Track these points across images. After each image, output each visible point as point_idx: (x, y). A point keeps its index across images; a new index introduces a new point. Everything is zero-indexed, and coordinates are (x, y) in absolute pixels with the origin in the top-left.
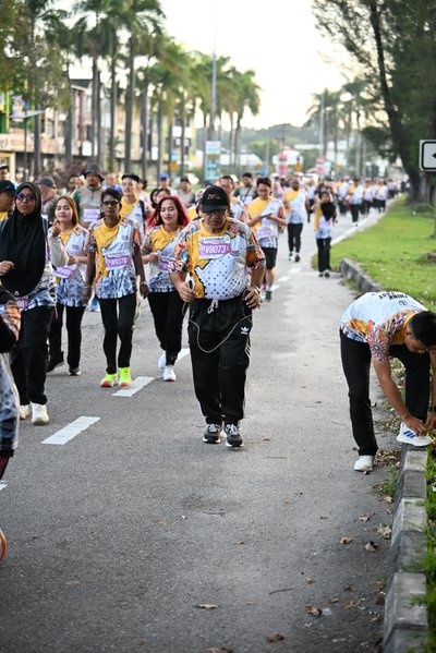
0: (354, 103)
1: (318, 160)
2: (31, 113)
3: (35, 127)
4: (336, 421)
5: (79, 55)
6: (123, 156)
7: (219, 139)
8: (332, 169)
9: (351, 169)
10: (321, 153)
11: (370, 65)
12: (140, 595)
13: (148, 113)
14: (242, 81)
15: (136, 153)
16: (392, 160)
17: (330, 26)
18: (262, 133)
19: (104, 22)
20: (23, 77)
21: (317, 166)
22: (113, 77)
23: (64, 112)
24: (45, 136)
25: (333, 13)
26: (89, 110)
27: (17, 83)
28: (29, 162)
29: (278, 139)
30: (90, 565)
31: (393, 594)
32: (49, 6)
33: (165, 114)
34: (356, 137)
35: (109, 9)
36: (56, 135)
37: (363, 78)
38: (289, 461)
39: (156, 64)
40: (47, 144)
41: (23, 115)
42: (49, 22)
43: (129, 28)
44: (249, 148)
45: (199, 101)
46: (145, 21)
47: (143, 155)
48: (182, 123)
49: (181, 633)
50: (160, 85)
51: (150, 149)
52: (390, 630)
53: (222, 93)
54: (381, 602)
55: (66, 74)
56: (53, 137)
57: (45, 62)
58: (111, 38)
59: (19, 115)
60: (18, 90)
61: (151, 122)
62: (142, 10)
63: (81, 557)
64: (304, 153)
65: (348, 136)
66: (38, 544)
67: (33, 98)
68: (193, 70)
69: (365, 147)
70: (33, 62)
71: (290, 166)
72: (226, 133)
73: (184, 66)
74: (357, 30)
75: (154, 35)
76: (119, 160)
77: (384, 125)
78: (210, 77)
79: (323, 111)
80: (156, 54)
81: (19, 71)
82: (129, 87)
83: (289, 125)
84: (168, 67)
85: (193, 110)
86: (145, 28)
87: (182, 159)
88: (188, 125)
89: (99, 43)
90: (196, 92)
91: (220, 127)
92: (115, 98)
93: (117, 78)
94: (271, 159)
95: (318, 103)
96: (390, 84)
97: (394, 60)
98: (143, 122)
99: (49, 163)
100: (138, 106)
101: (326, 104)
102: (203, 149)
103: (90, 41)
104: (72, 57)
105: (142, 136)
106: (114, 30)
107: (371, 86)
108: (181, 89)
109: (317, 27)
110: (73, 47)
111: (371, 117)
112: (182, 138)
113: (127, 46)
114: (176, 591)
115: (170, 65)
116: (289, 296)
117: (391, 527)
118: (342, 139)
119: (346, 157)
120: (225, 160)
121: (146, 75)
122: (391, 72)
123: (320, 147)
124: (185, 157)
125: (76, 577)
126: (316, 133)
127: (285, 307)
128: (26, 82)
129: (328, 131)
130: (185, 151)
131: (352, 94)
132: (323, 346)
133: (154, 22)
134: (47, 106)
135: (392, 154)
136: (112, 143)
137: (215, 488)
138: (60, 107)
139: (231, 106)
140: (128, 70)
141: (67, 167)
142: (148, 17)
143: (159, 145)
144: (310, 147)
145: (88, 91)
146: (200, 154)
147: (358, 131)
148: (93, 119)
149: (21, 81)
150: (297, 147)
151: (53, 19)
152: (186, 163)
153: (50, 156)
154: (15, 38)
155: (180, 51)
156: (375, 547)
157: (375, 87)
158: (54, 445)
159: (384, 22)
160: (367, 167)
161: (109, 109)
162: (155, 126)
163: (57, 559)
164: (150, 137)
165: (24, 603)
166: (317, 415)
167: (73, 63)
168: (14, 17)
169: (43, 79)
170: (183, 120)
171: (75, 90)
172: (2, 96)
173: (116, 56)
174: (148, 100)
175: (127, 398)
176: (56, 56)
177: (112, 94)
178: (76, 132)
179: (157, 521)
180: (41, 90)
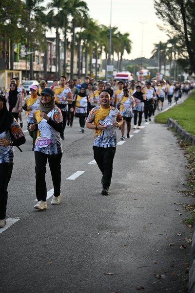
0: (173, 48)
1: (157, 74)
2: (29, 53)
3: (30, 59)
4: (167, 191)
5: (50, 27)
6: (69, 72)
7: (113, 64)
8: (163, 78)
9: (172, 78)
10: (158, 70)
11: (181, 31)
12: (79, 269)
13: (81, 53)
14: (123, 39)
15: (75, 70)
16: (190, 74)
17: (163, 14)
18: (132, 61)
19: (60, 11)
20: (25, 37)
21: (157, 76)
22: (65, 37)
23: (43, 53)
24: (35, 63)
25: (164, 8)
26: (55, 51)
27: (23, 40)
28: (28, 75)
29: (139, 64)
30: (57, 255)
31: (193, 269)
32: (37, 5)
33: (89, 52)
34: (174, 63)
35: (63, 6)
36: (40, 62)
37: (177, 37)
38: (145, 209)
39: (84, 31)
40: (36, 66)
41: (25, 54)
42: (37, 12)
43: (73, 15)
44: (126, 68)
45: (104, 47)
46: (80, 11)
47: (79, 71)
49: (98, 286)
50: (86, 40)
51: (82, 69)
52: (192, 285)
53: (114, 43)
54: (187, 272)
55: (44, 35)
56: (39, 64)
57: (35, 30)
58: (64, 19)
59: (23, 53)
60: (23, 42)
61: (82, 57)
62: (78, 6)
63: (53, 251)
64: (151, 71)
65: (171, 63)
66: (34, 246)
67: (29, 46)
68: (101, 34)
69: (178, 68)
70: (30, 30)
71: (144, 76)
72: (116, 61)
73: (97, 32)
74: (174, 16)
75: (83, 18)
76: (68, 74)
77: (187, 58)
78: (108, 37)
79: (159, 52)
80: (85, 26)
81: (23, 34)
82: (73, 41)
83: (144, 58)
84: (90, 32)
85: (101, 52)
86: (80, 15)
87: (96, 74)
88: (99, 58)
89: (59, 22)
90: (102, 44)
91: (113, 59)
92: (66, 46)
93: (67, 37)
94: (136, 73)
95: (157, 48)
96: (190, 39)
97: (191, 29)
98: (78, 57)
99: (37, 75)
100: (76, 49)
101: (161, 49)
102: (106, 69)
103: (55, 21)
104: (47, 28)
105: (78, 63)
106: (66, 16)
107: (181, 40)
108: (96, 42)
109: (157, 14)
110: (47, 23)
111: (181, 55)
112: (96, 64)
113: (71, 23)
114: (96, 267)
116: (145, 135)
117: (191, 239)
118: (168, 64)
119: (169, 73)
120: (115, 73)
121: (80, 36)
122: (190, 34)
123: (158, 68)
124: (97, 72)
125: (51, 260)
126: (156, 62)
127: (143, 140)
128: (26, 39)
129: (162, 61)
130: (97, 70)
131: (172, 44)
132: (160, 157)
133: (83, 11)
134: (36, 50)
135: (190, 71)
136: (65, 66)
137: (112, 221)
138: (42, 50)
139: (118, 50)
140: (72, 34)
141: (45, 77)
142: (81, 10)
143: (86, 67)
144: (153, 68)
145: (54, 43)
146: (104, 71)
147: (175, 60)
148: (56, 55)
149: (24, 38)
150: (148, 68)
151: (39, 11)
152: (98, 75)
153: (37, 72)
154: (22, 19)
155: (95, 25)
156: (184, 248)
157: (183, 41)
159: (187, 12)
160: (179, 77)
161: (63, 51)
162: (84, 59)
163: (42, 252)
164: (82, 63)
165: (28, 272)
166: (158, 188)
167: (47, 31)
168: (21, 10)
169: (34, 38)
170: (97, 56)
171: (48, 42)
172: (16, 46)
173: (66, 27)
174: (81, 47)
175: (73, 180)
176: (40, 28)
177: (65, 44)
178: (49, 61)
179: (86, 236)
180: (33, 43)
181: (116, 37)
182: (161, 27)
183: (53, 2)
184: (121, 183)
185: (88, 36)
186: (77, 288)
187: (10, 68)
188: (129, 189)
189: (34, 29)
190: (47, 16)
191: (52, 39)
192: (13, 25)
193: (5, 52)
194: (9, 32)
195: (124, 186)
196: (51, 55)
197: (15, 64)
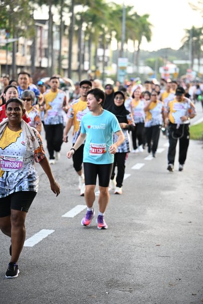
1: (188, 70)
2: (11, 40)
3: (12, 49)
4: (201, 234)
5: (40, 4)
6: (66, 67)
7: (126, 57)
8: (197, 76)
10: (190, 66)
13: (83, 40)
14: (141, 21)
15: (75, 65)
18: (154, 53)
20: (6, 18)
21: (187, 74)
22: (61, 18)
23: (31, 39)
24: (19, 54)
26: (46, 39)
27: (2, 22)
28: (9, 71)
29: (163, 57)
33: (94, 40)
38: (172, 259)
39: (88, 10)
40: (20, 59)
41: (5, 41)
44: (145, 62)
45: (114, 33)
47: (79, 66)
48: (103, 47)
50: (91, 23)
51: (83, 63)
53: (129, 28)
55: (32, 16)
56: (24, 55)
57: (19, 9)
59: (3, 41)
60: (3, 26)
61: (84, 46)
64: (179, 66)
67: (12, 30)
68: (110, 14)
70: (12, 8)
71: (171, 74)
72: (131, 53)
73: (105, 12)
76: (64, 70)
78: (121, 18)
79: (191, 40)
80: (88, 4)
81: (4, 14)
82: (71, 24)
83: (170, 49)
84: (95, 12)
85: (110, 39)
87: (104, 70)
88: (107, 48)
90: (112, 28)
91: (127, 50)
92: (62, 31)
93: (63, 19)
94: (158, 69)
95: (188, 35)
98: (79, 46)
100: (76, 36)
101: (193, 36)
102: (117, 63)
104: (36, 6)
105: (79, 54)
108: (103, 26)
112: (103, 56)
115: (97, 11)
120: (130, 70)
121: (81, 17)
123: (189, 62)
124: (105, 68)
128: (7, 21)
129: (194, 52)
130: (105, 64)
132: (193, 187)
134: (21, 36)
136: (60, 59)
137: (126, 275)
138: (29, 37)
139: (134, 36)
140: (71, 14)
143: (89, 61)
144: (183, 62)
145: (46, 27)
146: (114, 66)
148: (48, 44)
149: (5, 20)
150: (175, 62)
152: (106, 72)
153: (22, 67)
161: (58, 37)
162: (87, 49)
164: (83, 55)
166: (189, 230)
167: (36, 9)
169: (18, 19)
170: (104, 45)
171: (37, 26)
173: (63, 6)
174: (83, 33)
175: (71, 218)
176: (26, 5)
177: (60, 29)
178: (38, 53)
179: (90, 296)
180: (16, 26)
181: (132, 20)
182: (194, 6)
184: (138, 222)
185: (93, 19)
188: (149, 231)
189: (18, 7)
191: (43, 22)
195: (142, 227)
196: (41, 44)
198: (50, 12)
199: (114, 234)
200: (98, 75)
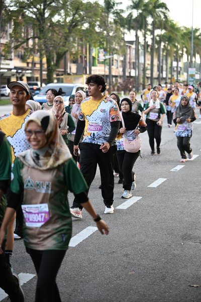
2: (108, 57)
3: (109, 63)
5: (129, 30)
6: (149, 76)
7: (195, 67)
12: (163, 280)
13: (161, 56)
15: (155, 74)
19: (140, 14)
20: (104, 41)
22: (145, 40)
23: (122, 56)
24: (114, 67)
26: (134, 55)
27: (101, 43)
30: (139, 265)
32: (115, 8)
33: (170, 55)
35: (143, 8)
36: (119, 66)
39: (165, 33)
40: (114, 71)
41: (104, 58)
43: (153, 16)
45: (185, 50)
46: (160, 13)
47: (159, 75)
48: (177, 60)
49: (183, 298)
50: (167, 42)
51: (162, 73)
53: (196, 45)
55: (123, 39)
56: (117, 68)
58: (144, 21)
59: (102, 58)
60: (101, 46)
61: (163, 60)
62: (158, 7)
63: (135, 261)
66: (115, 255)
67: (108, 49)
68: (182, 35)
70: (108, 33)
72: (198, 64)
73: (178, 34)
75: (164, 19)
76: (148, 78)
78: (190, 38)
80: (165, 28)
81: (102, 38)
82: (153, 43)
84: (170, 34)
85: (182, 54)
86: (160, 17)
87: (177, 77)
88: (180, 61)
89: (139, 24)
90: (184, 46)
91: (195, 62)
92: (146, 49)
93: (147, 40)
98: (159, 60)
99: (116, 80)
100: (156, 52)
102: (188, 73)
103: (134, 23)
104: (126, 31)
105: (158, 67)
106: (145, 18)
108: (177, 44)
110: (126, 26)
112: (177, 67)
113: (151, 25)
114: (180, 278)
115: (172, 33)
120: (197, 77)
121: (160, 38)
124: (179, 76)
125: (133, 270)
128: (105, 43)
130: (179, 73)
133: (164, 13)
134: (115, 54)
136: (144, 70)
137: (197, 230)
138: (120, 54)
139: (200, 52)
140: (152, 36)
141: (124, 81)
142: (161, 11)
143: (166, 71)
145: (133, 46)
146: (185, 74)
148: (136, 59)
151: (117, 14)
152: (179, 78)
153: (116, 76)
154: (100, 22)
155: (176, 27)
158: (122, 209)
161: (143, 54)
162: (164, 62)
163: (124, 262)
164: (162, 67)
165: (110, 282)
167: (126, 34)
168: (99, 13)
169: (113, 41)
171: (127, 46)
172: (94, 50)
173: (146, 30)
174: (161, 50)
175: (155, 188)
176: (119, 31)
177: (144, 47)
178: (128, 65)
179: (170, 246)
180: (112, 46)
181: (199, 39)
183: (132, 4)
185: (169, 39)
186: (160, 299)
187: (88, 72)
189: (113, 32)
190: (125, 19)
191: (131, 42)
192: (91, 28)
193: (84, 57)
194: (88, 36)
196: (130, 59)
197: (93, 68)
198: (136, 35)
199: (187, 200)
200: (173, 81)
